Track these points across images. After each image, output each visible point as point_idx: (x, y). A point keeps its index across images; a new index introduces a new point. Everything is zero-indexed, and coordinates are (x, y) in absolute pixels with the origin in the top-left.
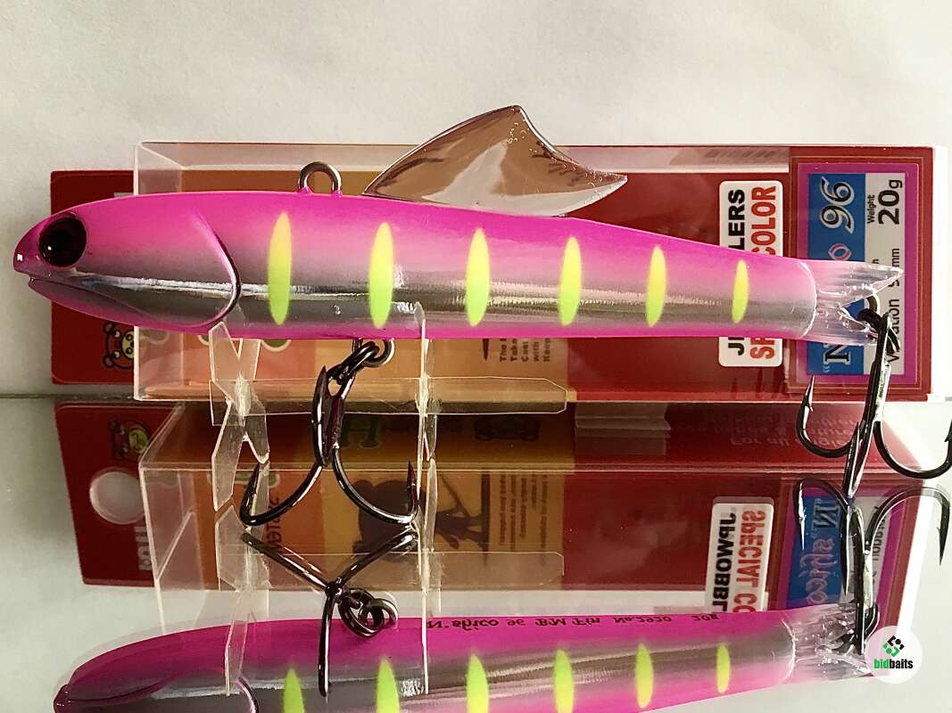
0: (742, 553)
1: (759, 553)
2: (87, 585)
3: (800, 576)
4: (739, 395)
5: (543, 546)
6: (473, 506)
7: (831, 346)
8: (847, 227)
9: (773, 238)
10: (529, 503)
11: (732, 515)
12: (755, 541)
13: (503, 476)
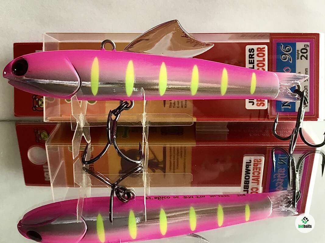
0: (253, 173)
1: (259, 173)
2: (27, 186)
3: (274, 181)
4: (252, 119)
5: (185, 172)
6: (160, 158)
7: (284, 102)
8: (290, 61)
9: (264, 65)
10: (179, 157)
11: (250, 160)
12: (258, 169)
13: (171, 148)
